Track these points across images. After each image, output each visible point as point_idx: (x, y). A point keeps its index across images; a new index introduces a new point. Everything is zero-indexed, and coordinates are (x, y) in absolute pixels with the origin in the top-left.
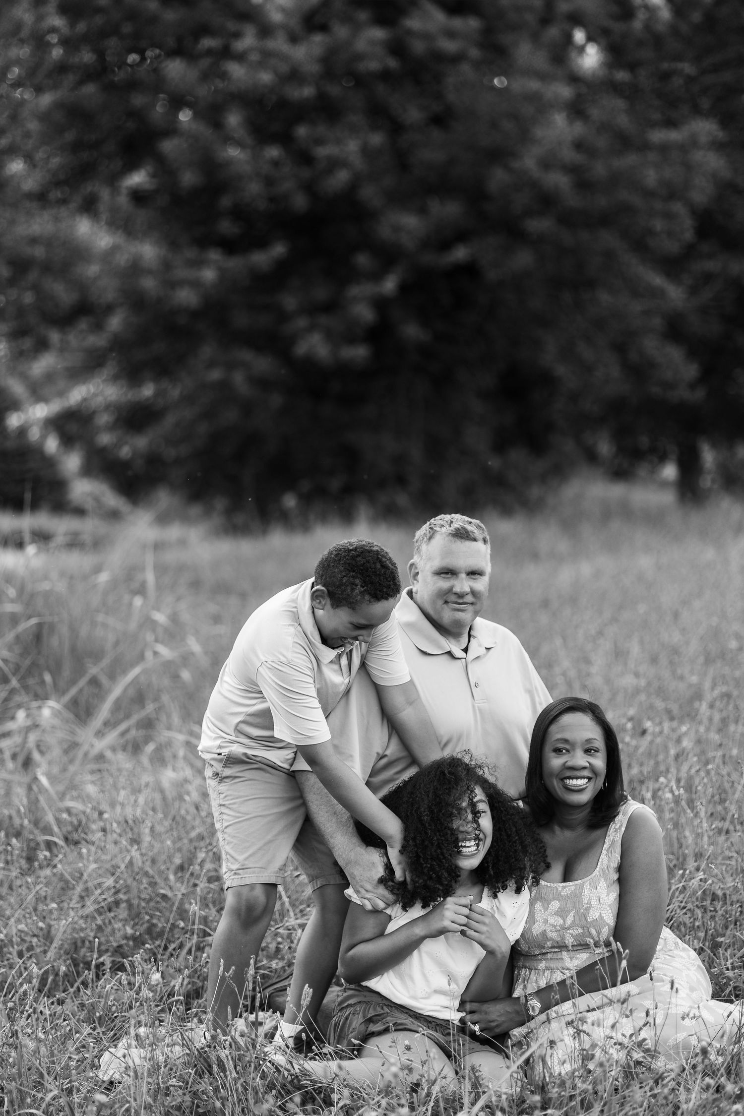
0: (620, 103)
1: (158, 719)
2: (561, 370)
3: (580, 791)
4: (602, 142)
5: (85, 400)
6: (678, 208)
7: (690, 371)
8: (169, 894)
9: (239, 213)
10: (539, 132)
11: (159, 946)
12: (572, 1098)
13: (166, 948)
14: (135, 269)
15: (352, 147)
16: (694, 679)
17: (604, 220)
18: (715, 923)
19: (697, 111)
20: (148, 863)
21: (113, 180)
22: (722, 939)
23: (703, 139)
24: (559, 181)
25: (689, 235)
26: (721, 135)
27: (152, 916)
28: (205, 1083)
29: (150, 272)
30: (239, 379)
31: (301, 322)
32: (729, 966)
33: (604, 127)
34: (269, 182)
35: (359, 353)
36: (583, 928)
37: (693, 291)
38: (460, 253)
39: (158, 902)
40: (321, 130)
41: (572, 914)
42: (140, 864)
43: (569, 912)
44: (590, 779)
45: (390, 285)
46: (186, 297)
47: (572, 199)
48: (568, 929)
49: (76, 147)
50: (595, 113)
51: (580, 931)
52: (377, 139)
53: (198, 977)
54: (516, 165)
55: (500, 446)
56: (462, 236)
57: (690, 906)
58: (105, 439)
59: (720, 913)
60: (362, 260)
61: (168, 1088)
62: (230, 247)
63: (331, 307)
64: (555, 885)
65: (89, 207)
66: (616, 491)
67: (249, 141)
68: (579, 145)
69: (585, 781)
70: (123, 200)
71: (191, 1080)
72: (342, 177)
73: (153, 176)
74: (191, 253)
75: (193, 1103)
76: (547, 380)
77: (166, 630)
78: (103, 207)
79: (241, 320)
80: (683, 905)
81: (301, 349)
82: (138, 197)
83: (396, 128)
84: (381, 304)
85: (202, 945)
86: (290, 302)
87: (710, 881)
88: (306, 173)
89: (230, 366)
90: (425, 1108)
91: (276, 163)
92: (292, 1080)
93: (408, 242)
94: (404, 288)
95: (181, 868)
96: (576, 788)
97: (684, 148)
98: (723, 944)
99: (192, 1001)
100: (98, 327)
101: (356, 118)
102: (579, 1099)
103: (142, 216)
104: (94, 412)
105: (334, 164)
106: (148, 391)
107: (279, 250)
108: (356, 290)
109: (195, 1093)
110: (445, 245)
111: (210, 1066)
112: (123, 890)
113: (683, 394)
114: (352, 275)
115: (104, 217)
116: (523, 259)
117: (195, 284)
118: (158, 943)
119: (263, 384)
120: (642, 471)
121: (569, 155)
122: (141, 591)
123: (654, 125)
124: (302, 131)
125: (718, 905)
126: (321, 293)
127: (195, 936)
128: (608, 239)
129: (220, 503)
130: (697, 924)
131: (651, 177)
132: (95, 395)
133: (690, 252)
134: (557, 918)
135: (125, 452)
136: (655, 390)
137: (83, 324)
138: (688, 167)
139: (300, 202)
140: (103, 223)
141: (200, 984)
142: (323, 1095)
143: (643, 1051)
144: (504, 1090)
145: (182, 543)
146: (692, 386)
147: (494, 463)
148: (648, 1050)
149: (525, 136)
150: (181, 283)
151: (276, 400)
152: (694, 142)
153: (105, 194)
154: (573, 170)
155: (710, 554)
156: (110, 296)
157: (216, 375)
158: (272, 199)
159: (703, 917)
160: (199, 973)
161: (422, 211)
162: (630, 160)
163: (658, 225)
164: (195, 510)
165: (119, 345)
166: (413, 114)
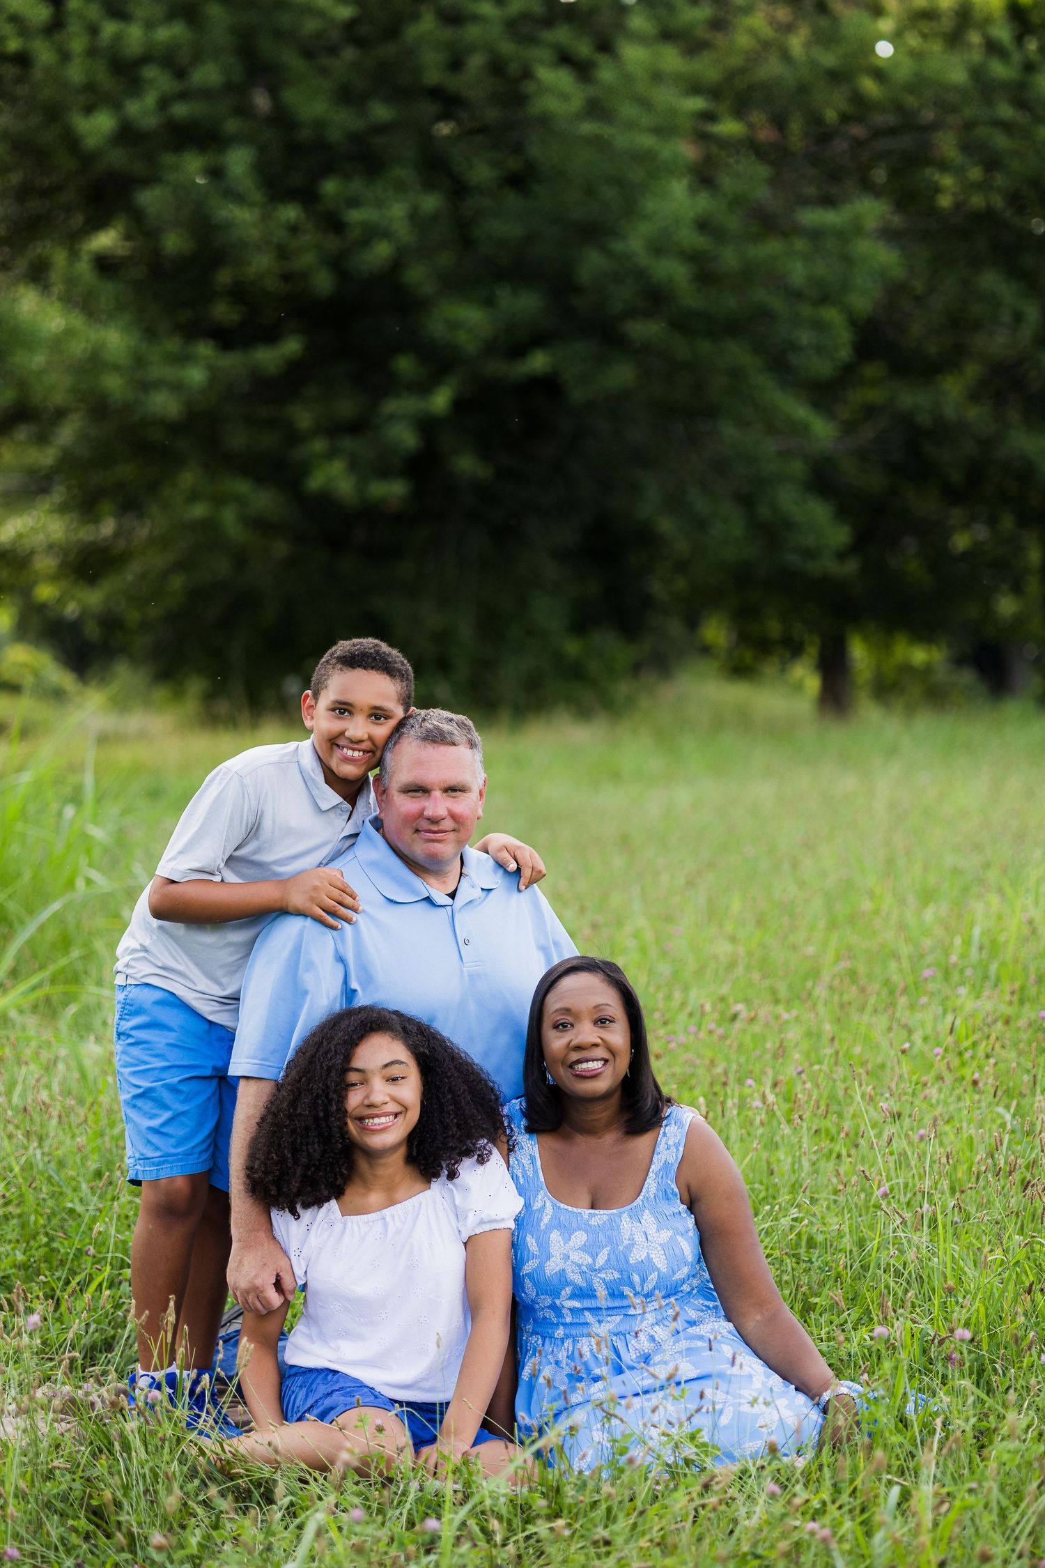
0: (763, 171)
1: (86, 973)
2: (666, 525)
3: (595, 1076)
4: (733, 222)
5: (20, 536)
6: (832, 315)
7: (840, 535)
8: (79, 1208)
9: (239, 293)
10: (650, 204)
11: (59, 1279)
12: (594, 1504)
13: (68, 1282)
14: (95, 362)
15: (396, 212)
16: (810, 950)
17: (733, 328)
18: (810, 1277)
19: (867, 186)
20: (53, 1165)
21: (73, 240)
22: (817, 1300)
23: (871, 223)
24: (674, 272)
25: (844, 353)
26: (897, 220)
27: (52, 1239)
28: (101, 1465)
29: (116, 368)
30: (229, 518)
31: (319, 445)
32: (824, 1337)
33: (737, 202)
34: (283, 253)
35: (393, 490)
36: (621, 1272)
37: (849, 428)
38: (538, 362)
39: (63, 1220)
40: (355, 186)
41: (605, 1251)
42: (41, 1166)
43: (602, 1247)
44: (606, 1061)
45: (441, 400)
46: (164, 404)
47: (689, 296)
48: (600, 1270)
49: (24, 193)
50: (727, 182)
51: (617, 1275)
52: (431, 203)
53: (110, 1323)
54: (617, 246)
55: (580, 625)
56: (539, 340)
57: (777, 1253)
58: (45, 592)
59: (816, 1264)
60: (405, 365)
61: (51, 1471)
62: (226, 339)
63: (357, 427)
64: (580, 1210)
65: (38, 274)
66: (733, 693)
67: (257, 196)
68: (703, 225)
69: (600, 1064)
70: (84, 267)
71: (83, 1462)
72: (382, 251)
73: (128, 237)
74: (173, 344)
75: (85, 1492)
76: (646, 538)
77: (106, 850)
78: (56, 276)
79: (237, 439)
80: (768, 1251)
81: (316, 482)
82: (105, 265)
83: (458, 190)
84: (427, 425)
85: (117, 1281)
86: (303, 417)
87: (806, 1222)
88: (332, 243)
89: (219, 501)
90: (398, 1512)
91: (294, 229)
92: (222, 1467)
93: (468, 343)
94: (458, 405)
95: (99, 1174)
96: (588, 1074)
97: (843, 234)
98: (818, 1306)
99: (98, 1355)
100: (42, 439)
101: (402, 172)
102: (604, 1506)
103: (108, 291)
104: (32, 553)
105: (373, 233)
106: (108, 527)
107: (292, 346)
108: (391, 406)
109: (88, 1480)
110: (519, 350)
111: (111, 1443)
112: (16, 1202)
113: (829, 566)
114: (390, 385)
115: (58, 289)
116: (621, 375)
117: (177, 387)
118: (58, 1274)
119: (261, 526)
120: (769, 668)
121: (689, 237)
122: (76, 798)
123: (806, 202)
124: (330, 187)
125: (815, 1253)
126: (347, 407)
127: (108, 1268)
128: (737, 353)
129: (196, 686)
130: (785, 1278)
131: (798, 272)
132: (34, 530)
133: (847, 375)
134: (582, 1254)
135: (71, 610)
136: (793, 559)
137: (22, 433)
138: (848, 260)
139: (323, 282)
140: (54, 298)
141: (112, 1332)
142: (262, 1489)
143: (696, 1446)
144: (503, 1491)
145: (142, 736)
146: (842, 556)
147: (572, 648)
148: (704, 1445)
149: (630, 209)
150: (158, 384)
151: (280, 548)
152: (857, 229)
153: (59, 258)
154: (694, 258)
155: (849, 783)
156: (59, 398)
157: (199, 511)
158: (286, 277)
159: (793, 1270)
160: (110, 1318)
161: (489, 302)
162: (771, 247)
163: (805, 337)
164: (161, 693)
165: (69, 464)
166: (482, 172)
